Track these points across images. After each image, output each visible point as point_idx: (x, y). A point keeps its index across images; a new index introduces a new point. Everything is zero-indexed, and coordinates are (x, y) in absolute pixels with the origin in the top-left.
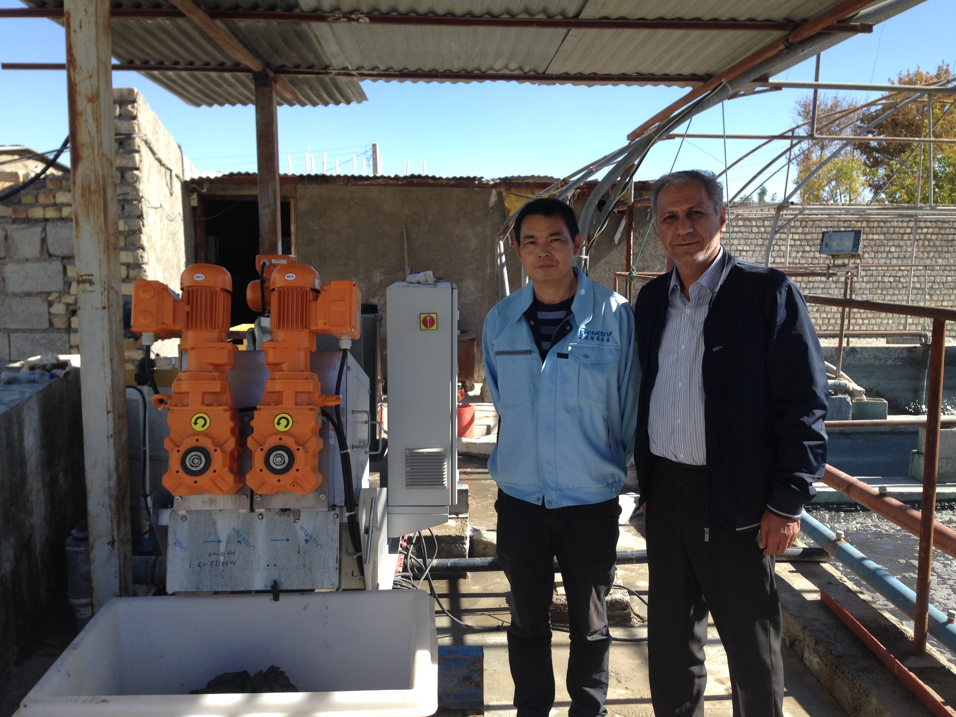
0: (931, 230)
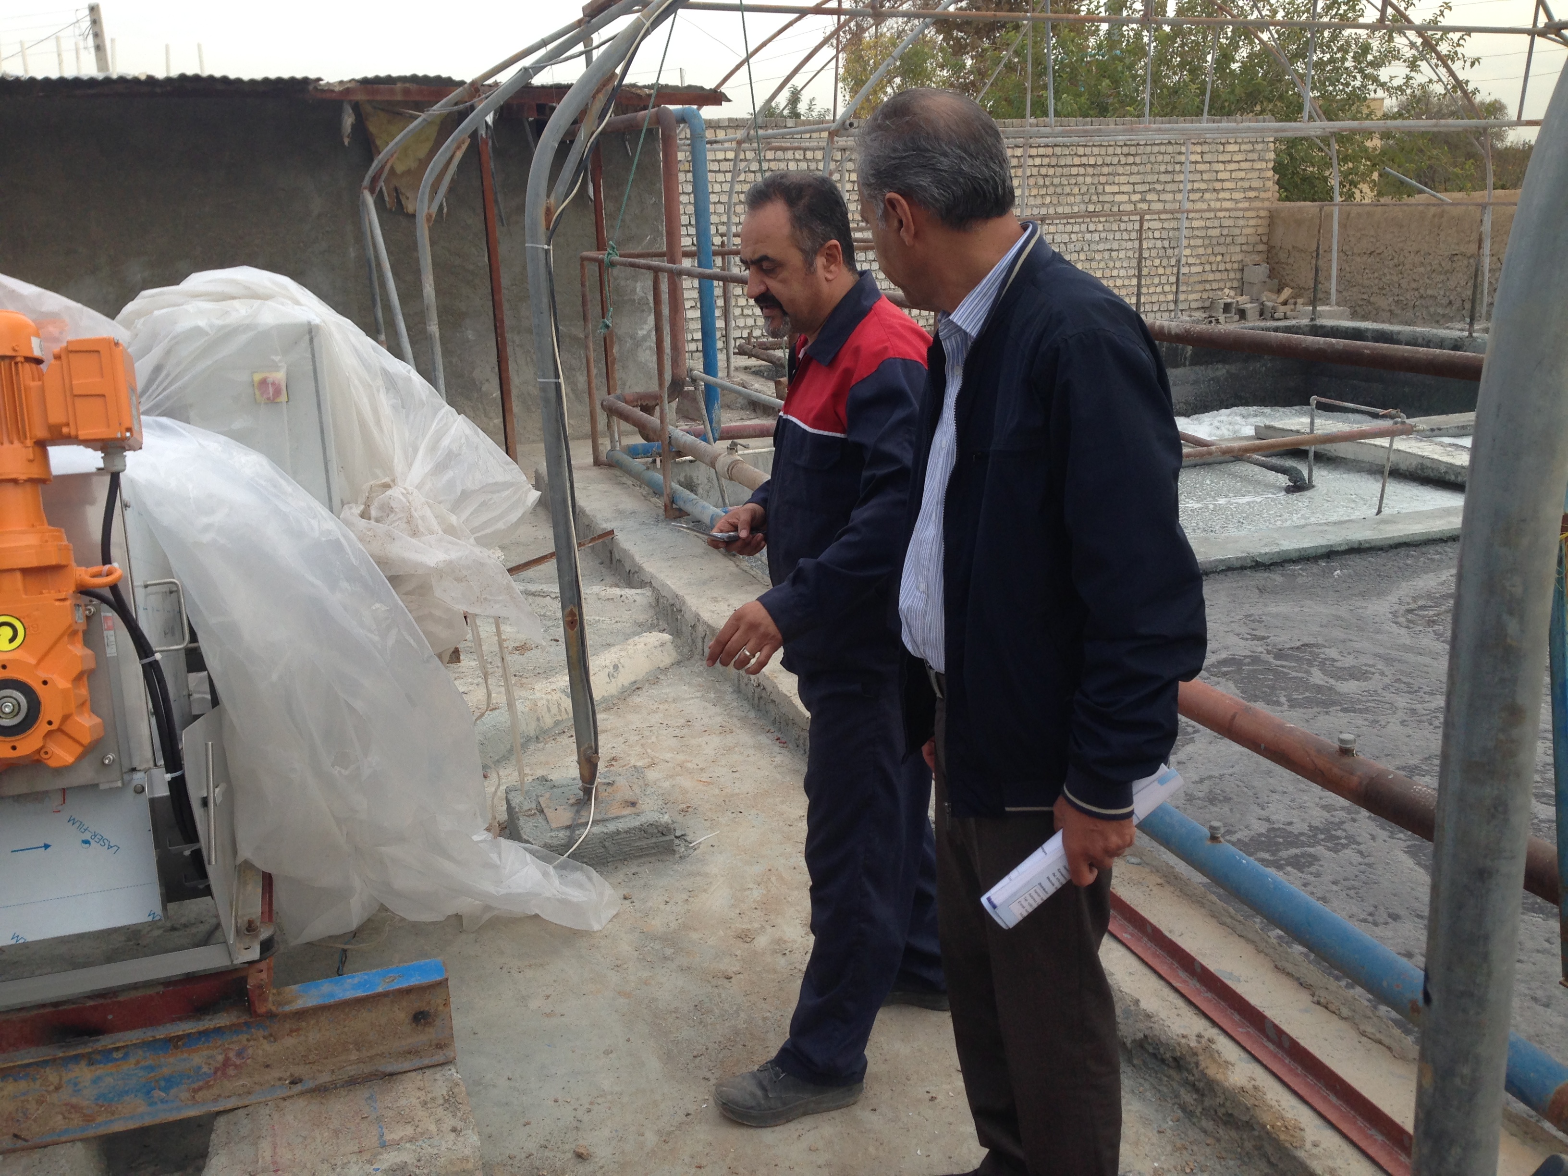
0: (1046, 161)
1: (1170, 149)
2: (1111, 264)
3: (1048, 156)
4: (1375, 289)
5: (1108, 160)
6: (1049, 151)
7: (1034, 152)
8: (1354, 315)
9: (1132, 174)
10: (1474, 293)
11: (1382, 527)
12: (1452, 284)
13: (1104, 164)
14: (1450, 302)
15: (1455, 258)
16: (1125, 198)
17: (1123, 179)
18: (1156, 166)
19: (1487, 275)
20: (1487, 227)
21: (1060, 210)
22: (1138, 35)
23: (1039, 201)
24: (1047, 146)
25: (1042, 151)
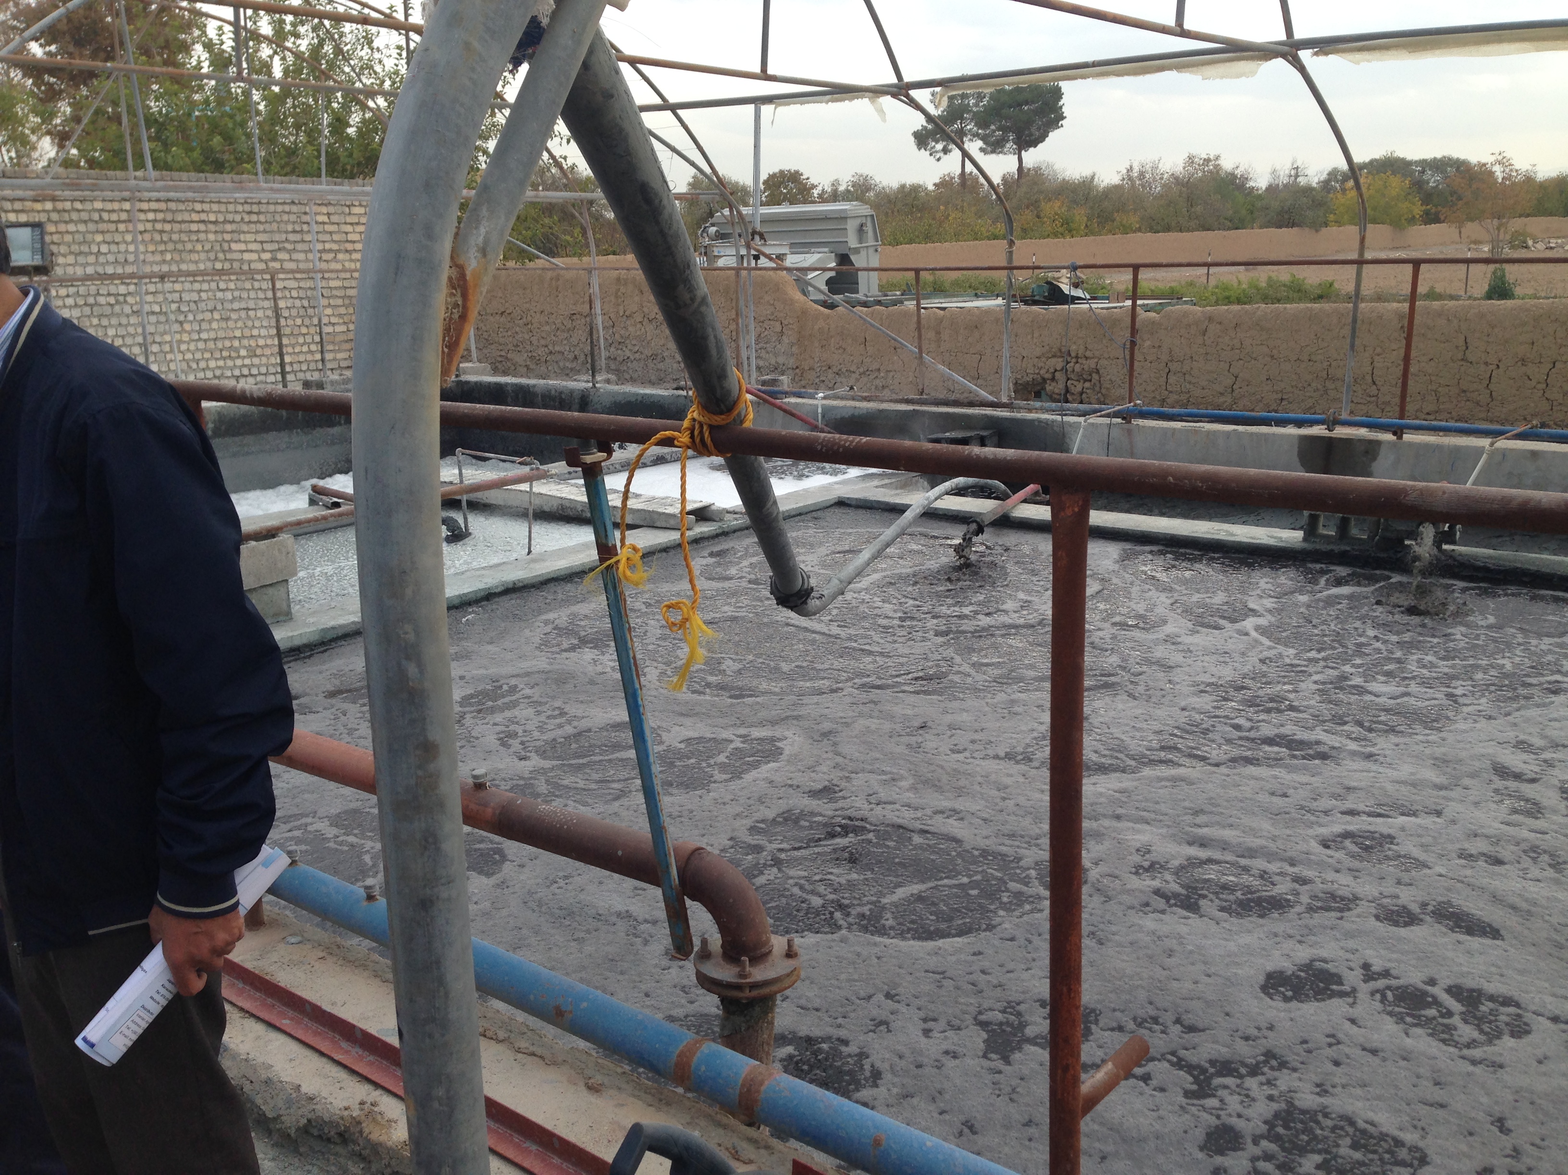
1: (294, 209)
2: (250, 324)
3: (161, 211)
4: (510, 346)
5: (230, 217)
6: (163, 206)
7: (145, 206)
8: (495, 371)
9: (257, 232)
10: (592, 348)
11: (532, 566)
12: (574, 340)
13: (225, 222)
14: (576, 357)
15: (574, 317)
16: (254, 256)
17: (250, 237)
18: (282, 226)
19: (601, 333)
20: (596, 289)
21: (184, 267)
22: (247, 94)
23: (158, 258)
24: (158, 200)
25: (154, 206)
